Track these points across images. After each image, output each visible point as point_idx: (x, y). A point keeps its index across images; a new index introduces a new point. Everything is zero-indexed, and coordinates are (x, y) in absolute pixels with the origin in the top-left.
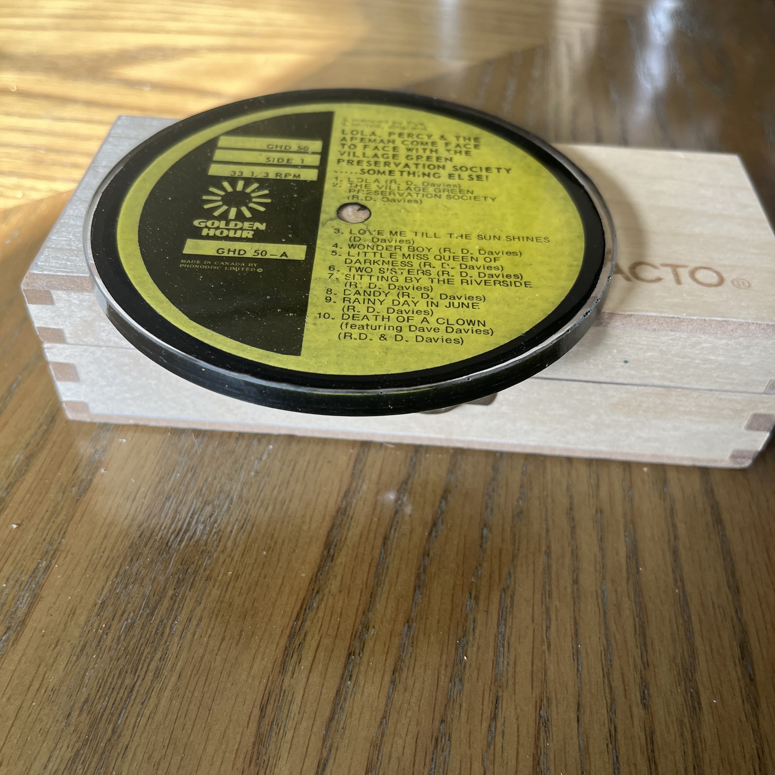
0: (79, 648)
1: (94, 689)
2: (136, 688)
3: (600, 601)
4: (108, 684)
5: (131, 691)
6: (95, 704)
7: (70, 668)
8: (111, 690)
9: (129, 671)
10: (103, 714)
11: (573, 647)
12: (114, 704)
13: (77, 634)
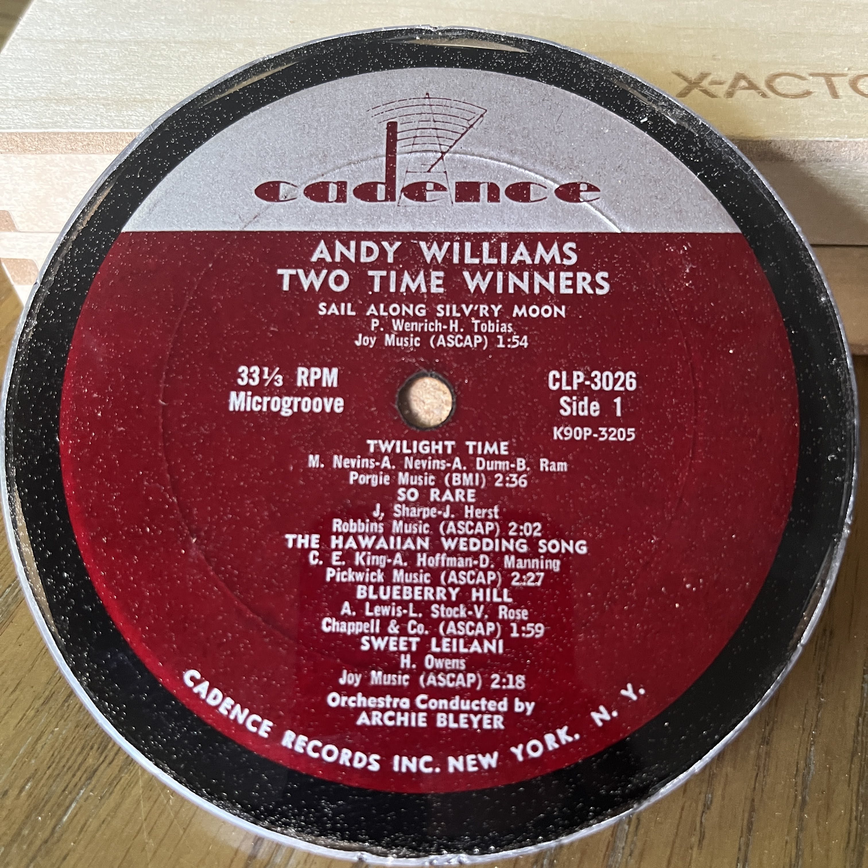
0: (41, 701)
1: (45, 762)
2: (98, 773)
3: (799, 780)
4: (64, 760)
5: (90, 778)
6: (41, 784)
7: (24, 725)
8: (65, 769)
9: (96, 747)
10: (47, 802)
11: (740, 849)
12: (64, 791)
13: (44, 679)
